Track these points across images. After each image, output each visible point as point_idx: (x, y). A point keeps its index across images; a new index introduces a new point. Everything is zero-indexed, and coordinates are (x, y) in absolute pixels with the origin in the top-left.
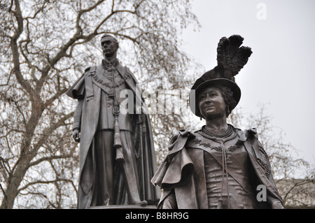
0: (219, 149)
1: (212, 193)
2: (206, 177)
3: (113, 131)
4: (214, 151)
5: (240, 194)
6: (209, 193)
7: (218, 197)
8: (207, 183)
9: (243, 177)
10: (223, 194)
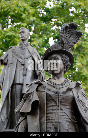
0: (56, 92)
1: (49, 119)
2: (46, 109)
3: (22, 84)
4: (53, 93)
5: (67, 121)
6: (48, 119)
7: (52, 122)
8: (47, 113)
9: (70, 111)
10: (55, 121)
